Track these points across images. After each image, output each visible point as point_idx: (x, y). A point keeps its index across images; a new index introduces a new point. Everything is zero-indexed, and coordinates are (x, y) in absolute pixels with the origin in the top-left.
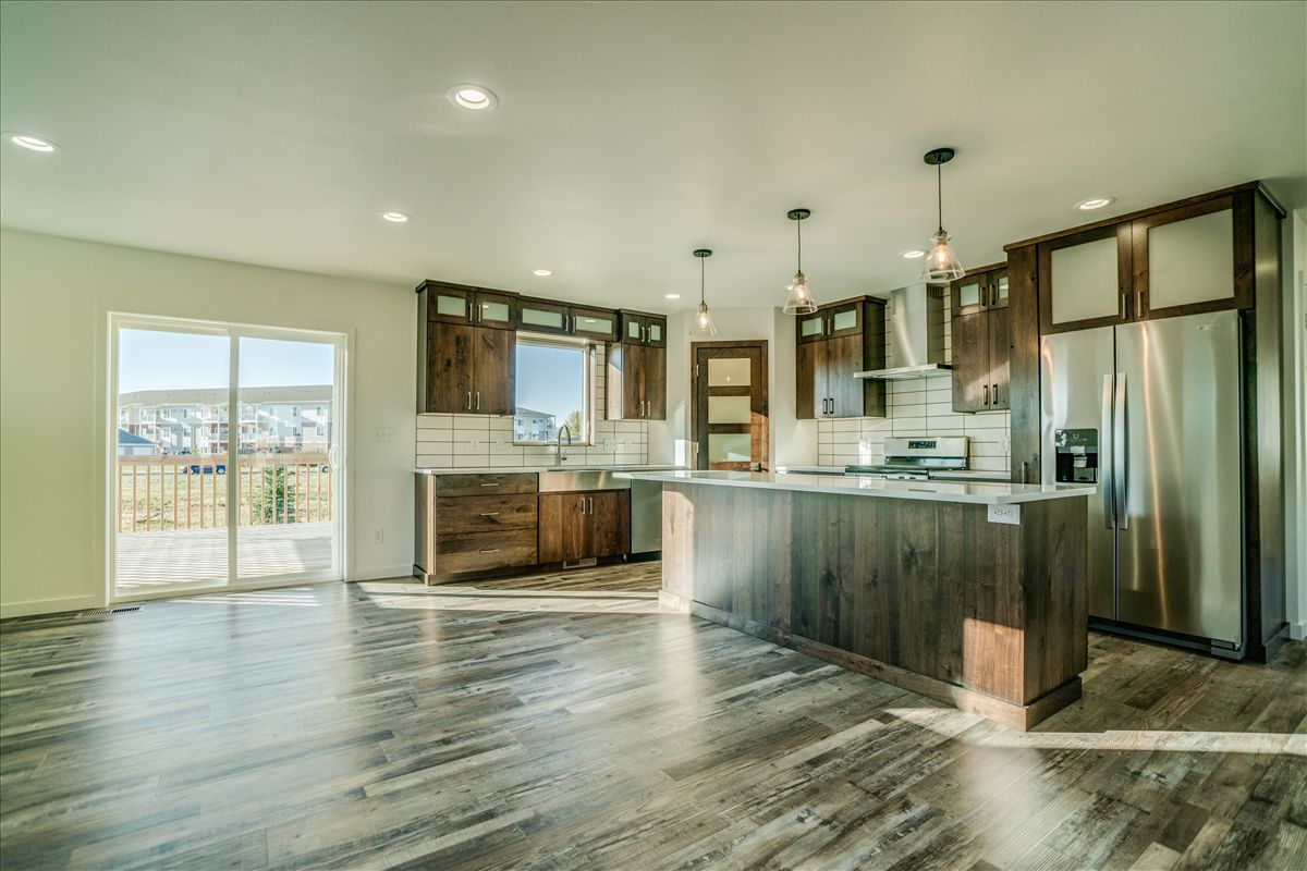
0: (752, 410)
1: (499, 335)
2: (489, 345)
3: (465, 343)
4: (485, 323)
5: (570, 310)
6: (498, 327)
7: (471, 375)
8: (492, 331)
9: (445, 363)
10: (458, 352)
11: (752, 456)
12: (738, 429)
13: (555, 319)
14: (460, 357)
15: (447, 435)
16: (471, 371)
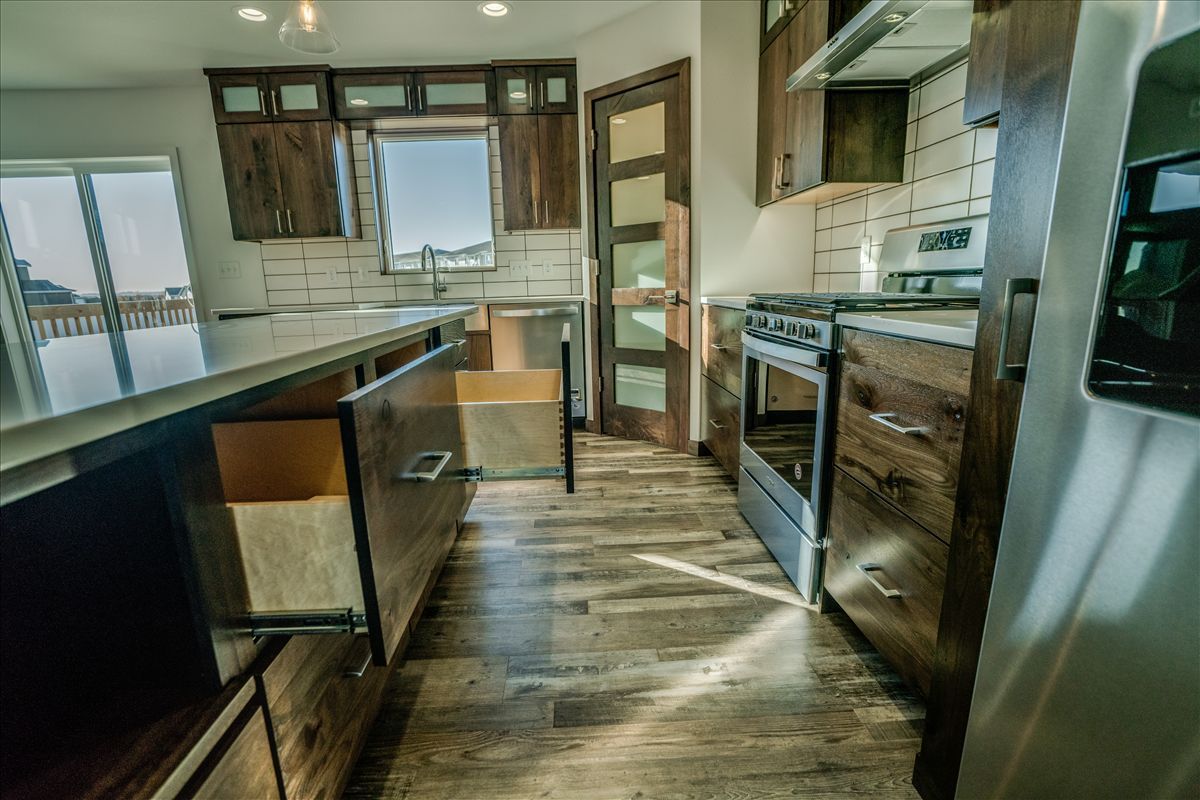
0: (668, 197)
1: (307, 129)
2: (296, 145)
3: (265, 147)
4: (288, 116)
5: (415, 78)
6: (304, 118)
7: (279, 189)
8: (297, 125)
9: (245, 177)
10: (257, 159)
11: (668, 280)
12: (649, 232)
13: (395, 96)
14: (262, 166)
15: (298, 266)
16: (279, 184)
